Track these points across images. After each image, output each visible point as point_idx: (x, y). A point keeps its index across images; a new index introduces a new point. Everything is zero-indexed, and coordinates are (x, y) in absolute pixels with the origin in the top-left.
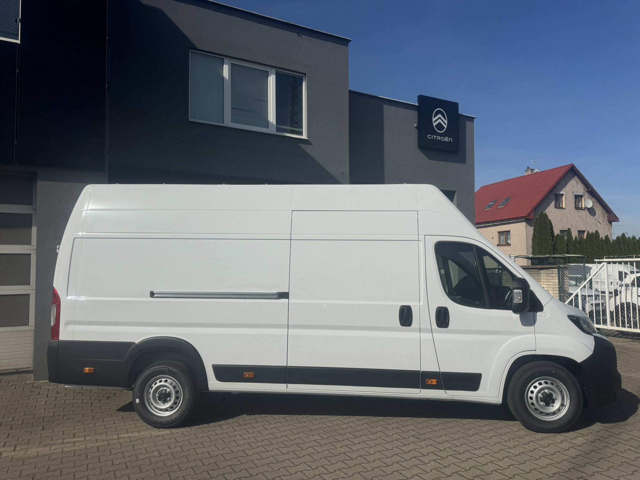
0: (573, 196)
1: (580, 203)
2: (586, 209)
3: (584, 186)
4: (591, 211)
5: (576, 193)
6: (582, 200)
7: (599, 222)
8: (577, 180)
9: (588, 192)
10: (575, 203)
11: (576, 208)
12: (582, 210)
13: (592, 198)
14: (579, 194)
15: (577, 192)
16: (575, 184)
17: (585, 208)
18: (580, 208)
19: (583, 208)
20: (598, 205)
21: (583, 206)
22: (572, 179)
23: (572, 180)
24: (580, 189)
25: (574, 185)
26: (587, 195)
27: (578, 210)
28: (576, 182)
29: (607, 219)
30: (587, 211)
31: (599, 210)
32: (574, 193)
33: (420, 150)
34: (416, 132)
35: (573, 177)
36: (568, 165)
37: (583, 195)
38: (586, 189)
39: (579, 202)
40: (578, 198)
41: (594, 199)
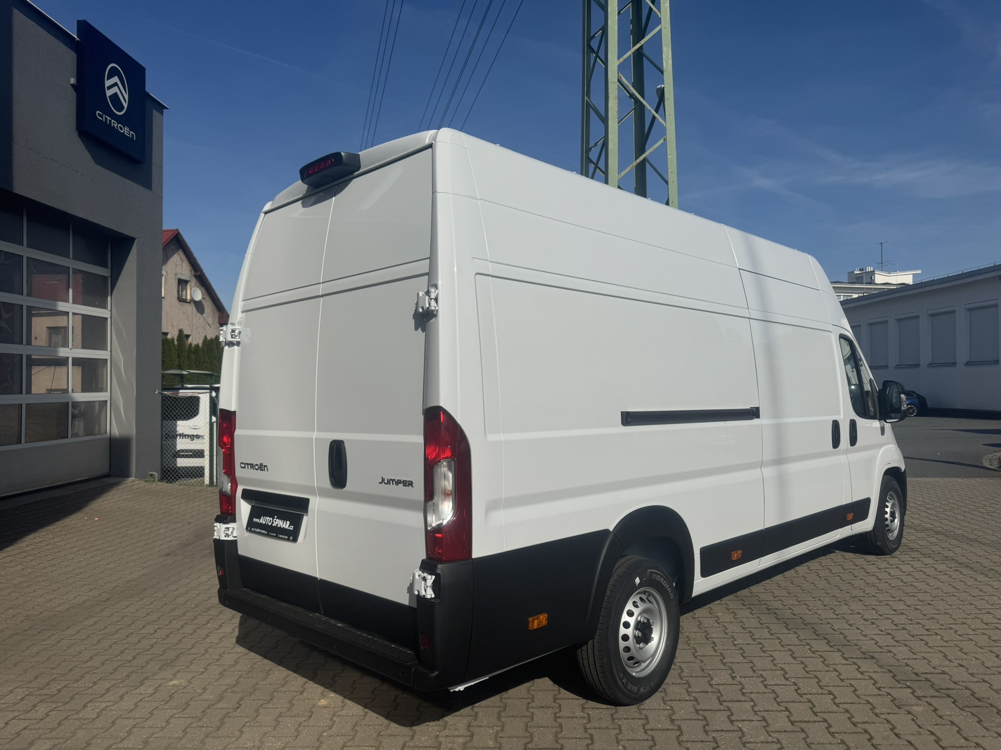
0: (176, 280)
1: (184, 292)
2: (192, 302)
3: (191, 268)
4: (199, 306)
5: (180, 276)
6: (187, 287)
7: (209, 324)
8: (182, 255)
9: (195, 276)
10: (178, 291)
11: (178, 298)
12: (187, 304)
13: (201, 287)
14: (183, 278)
15: (181, 274)
16: (179, 262)
17: (190, 300)
18: (184, 299)
19: (188, 301)
20: (208, 298)
21: (189, 298)
22: (174, 253)
23: (176, 255)
24: (185, 272)
25: (178, 264)
26: (194, 281)
27: (181, 303)
28: (181, 259)
29: (217, 320)
30: (193, 305)
31: (208, 306)
32: (177, 276)
33: (79, 135)
34: (72, 95)
35: (177, 251)
36: (171, 231)
37: (188, 280)
38: (193, 272)
39: (182, 291)
40: (182, 283)
41: (203, 288)
